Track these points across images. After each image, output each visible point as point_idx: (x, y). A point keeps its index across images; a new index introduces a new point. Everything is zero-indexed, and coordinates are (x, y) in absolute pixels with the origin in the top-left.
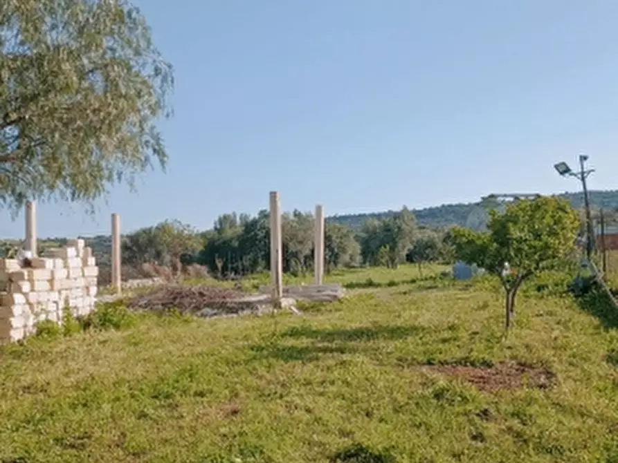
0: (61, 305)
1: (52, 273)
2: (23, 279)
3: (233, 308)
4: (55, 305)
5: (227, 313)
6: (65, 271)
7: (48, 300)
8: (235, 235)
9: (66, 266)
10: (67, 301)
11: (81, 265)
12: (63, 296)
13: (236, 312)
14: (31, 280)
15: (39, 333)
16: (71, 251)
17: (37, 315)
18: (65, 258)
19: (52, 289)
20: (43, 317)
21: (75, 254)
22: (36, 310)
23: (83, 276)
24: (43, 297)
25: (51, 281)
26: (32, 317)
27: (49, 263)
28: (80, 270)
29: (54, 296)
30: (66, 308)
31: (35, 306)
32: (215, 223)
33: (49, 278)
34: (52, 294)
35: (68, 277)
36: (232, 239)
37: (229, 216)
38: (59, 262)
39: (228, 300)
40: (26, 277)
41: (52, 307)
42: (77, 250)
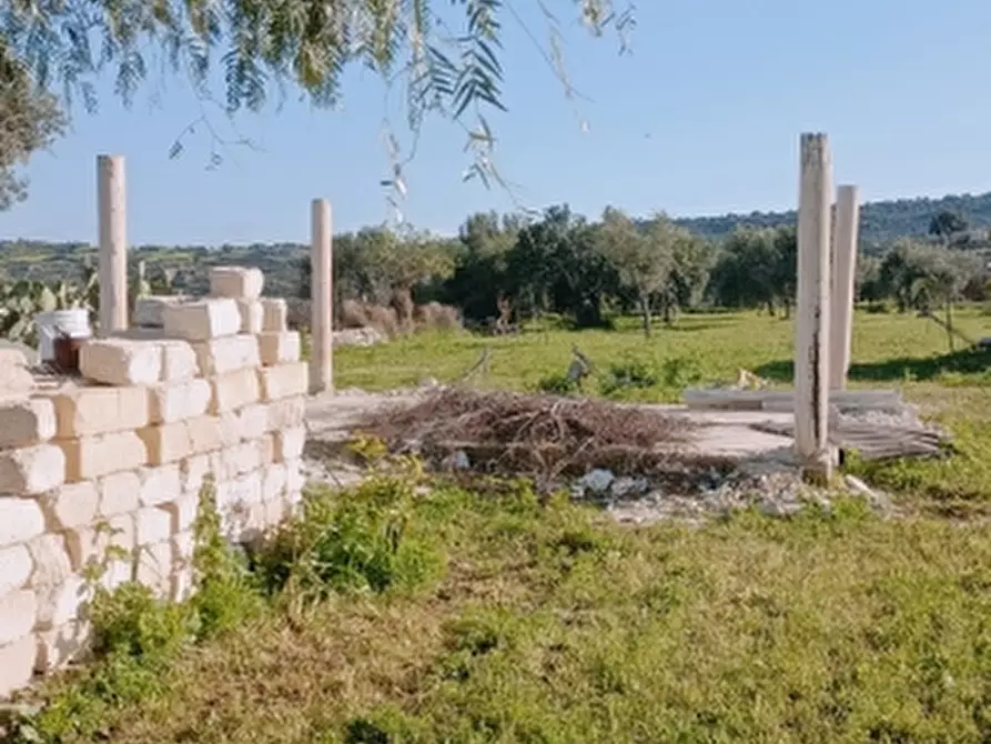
0: (189, 512)
1: (155, 400)
2: (31, 437)
3: (680, 477)
4: (167, 516)
5: (669, 491)
6: (202, 389)
7: (141, 504)
8: (501, 251)
9: (205, 371)
10: (207, 497)
11: (256, 360)
12: (195, 482)
13: (693, 491)
14: (67, 440)
15: (103, 644)
16: (222, 313)
17: (91, 572)
18: (200, 340)
19: (153, 462)
20: (116, 576)
21: (236, 322)
22: (87, 550)
23: (264, 398)
24: (117, 498)
25: (151, 431)
26: (74, 582)
27: (143, 358)
28: (251, 381)
29: (164, 483)
30: (205, 522)
31: (86, 539)
32: (461, 229)
33: (143, 422)
34: (154, 477)
35: (212, 409)
36: (494, 257)
37: (484, 216)
38: (181, 353)
39: (660, 448)
40: (47, 428)
41: (154, 527)
42: (244, 309)
